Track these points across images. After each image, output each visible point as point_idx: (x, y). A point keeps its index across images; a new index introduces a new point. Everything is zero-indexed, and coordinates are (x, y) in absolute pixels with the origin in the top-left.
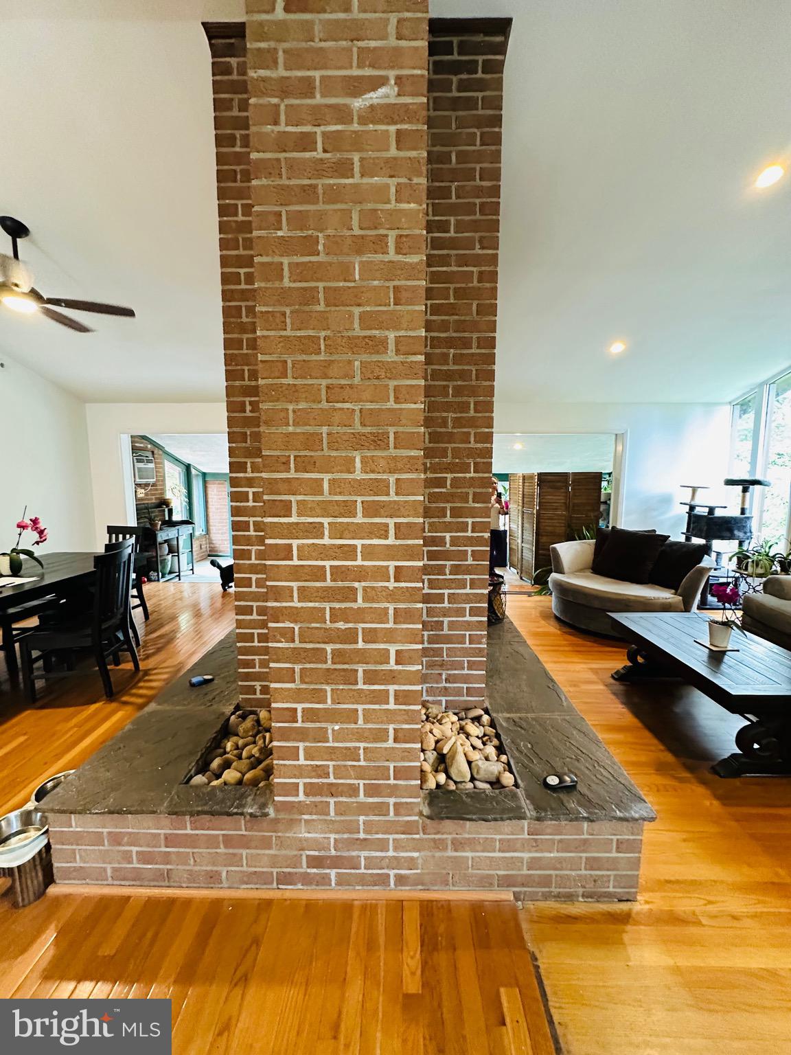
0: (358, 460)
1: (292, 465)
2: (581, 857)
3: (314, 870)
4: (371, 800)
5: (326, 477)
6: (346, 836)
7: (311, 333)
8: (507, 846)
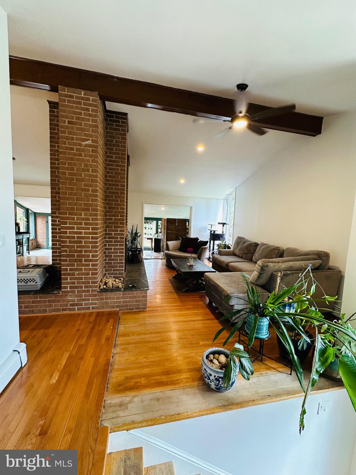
0: (83, 213)
1: (68, 214)
2: (134, 300)
3: (72, 307)
4: (86, 289)
5: (76, 217)
6: (79, 298)
7: (73, 187)
8: (118, 298)
